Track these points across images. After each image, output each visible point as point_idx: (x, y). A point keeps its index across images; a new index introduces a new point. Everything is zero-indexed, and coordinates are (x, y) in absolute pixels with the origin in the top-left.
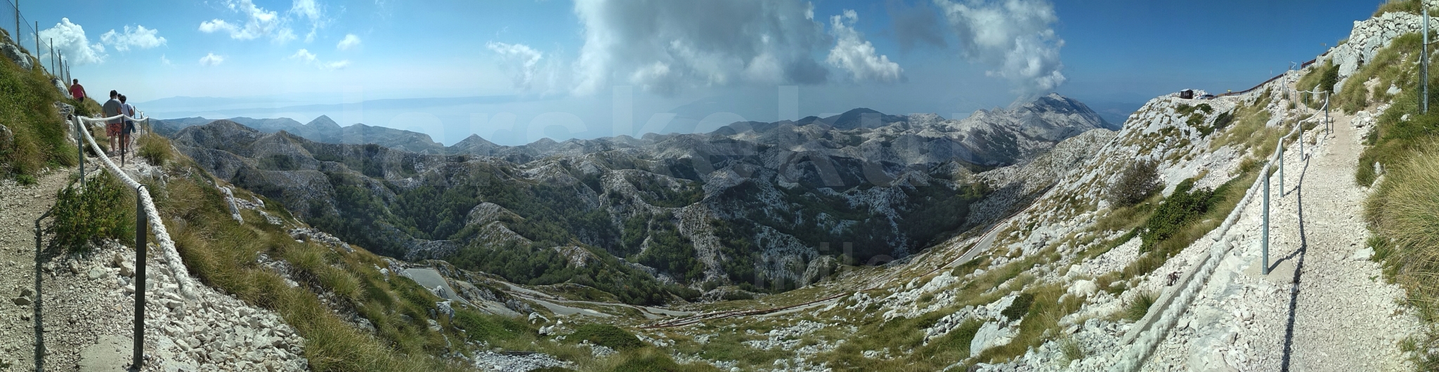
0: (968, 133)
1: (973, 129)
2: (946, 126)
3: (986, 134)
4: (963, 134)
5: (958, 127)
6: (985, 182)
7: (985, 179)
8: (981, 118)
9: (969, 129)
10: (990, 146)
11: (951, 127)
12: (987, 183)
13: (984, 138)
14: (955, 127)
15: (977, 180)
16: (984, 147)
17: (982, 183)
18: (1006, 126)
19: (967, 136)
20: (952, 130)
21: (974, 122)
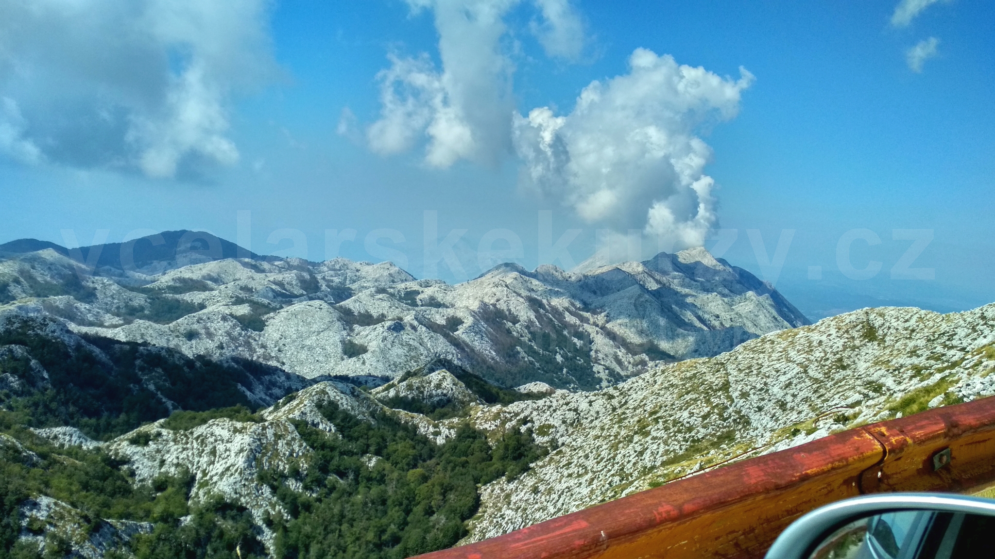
0: (473, 314)
1: (484, 305)
2: (418, 293)
3: (515, 320)
4: (460, 314)
5: (448, 299)
6: (523, 429)
7: (525, 421)
8: (508, 281)
9: (475, 306)
10: (523, 354)
11: (432, 298)
12: (530, 431)
13: (509, 332)
14: (440, 297)
15: (504, 423)
16: (510, 354)
17: (516, 431)
18: (567, 309)
19: (469, 321)
20: (434, 303)
21: (489, 290)
